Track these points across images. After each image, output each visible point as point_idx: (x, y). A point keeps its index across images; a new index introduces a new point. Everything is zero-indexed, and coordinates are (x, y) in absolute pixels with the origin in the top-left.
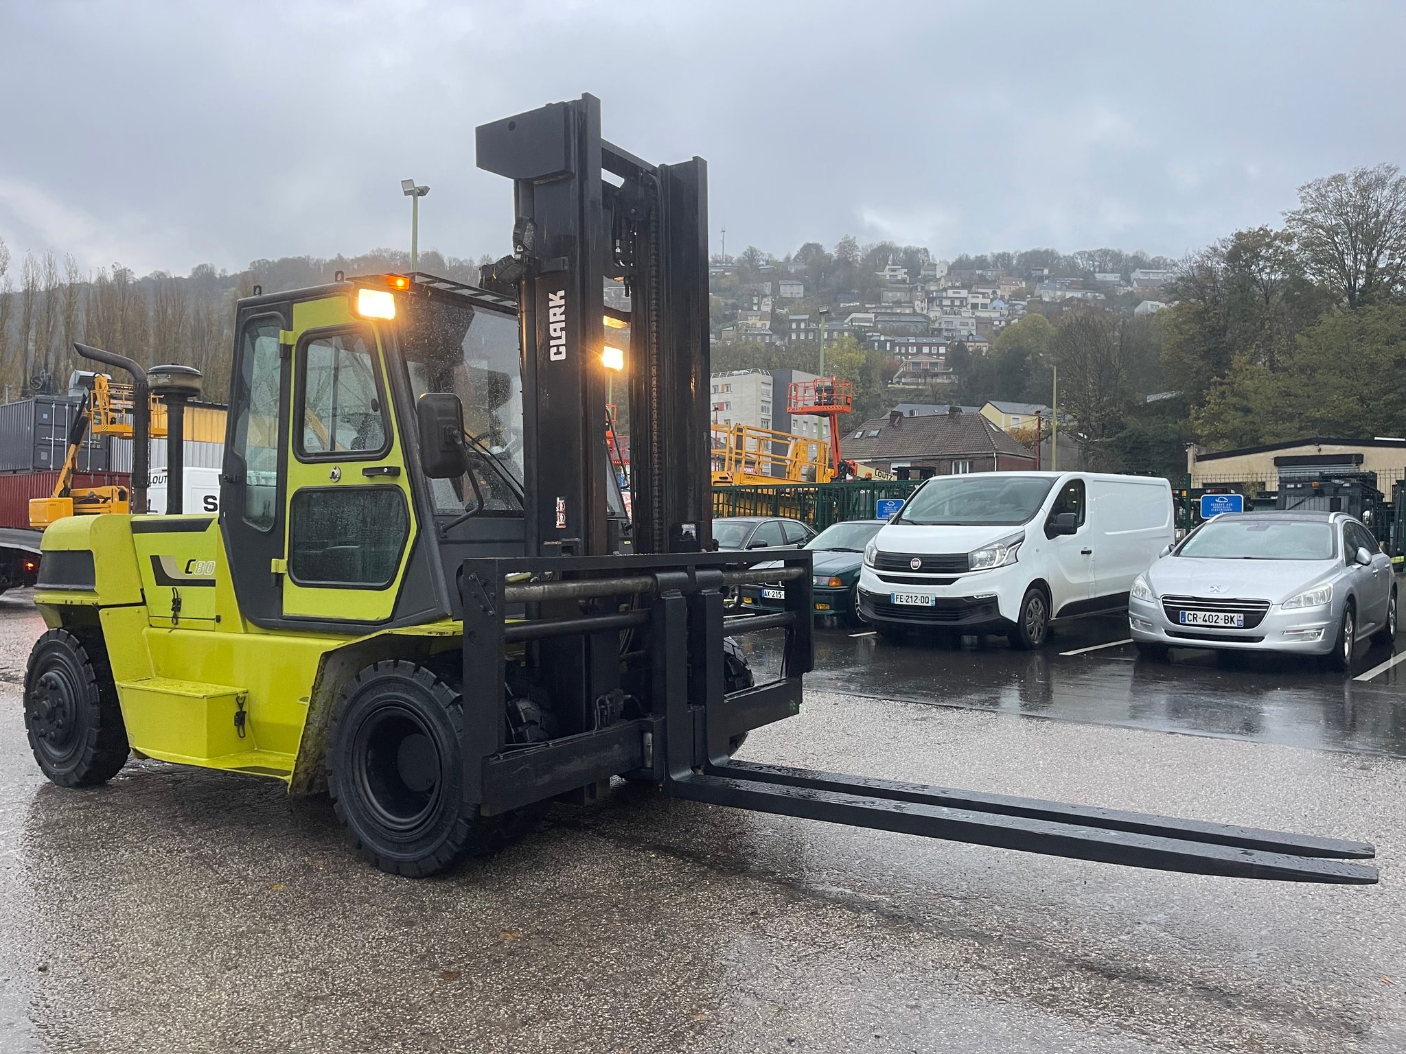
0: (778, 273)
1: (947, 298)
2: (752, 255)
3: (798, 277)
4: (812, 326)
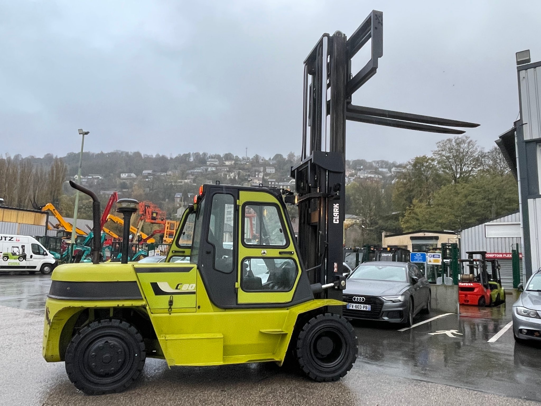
0: (266, 164)
2: (257, 157)
3: (273, 166)
4: (277, 183)
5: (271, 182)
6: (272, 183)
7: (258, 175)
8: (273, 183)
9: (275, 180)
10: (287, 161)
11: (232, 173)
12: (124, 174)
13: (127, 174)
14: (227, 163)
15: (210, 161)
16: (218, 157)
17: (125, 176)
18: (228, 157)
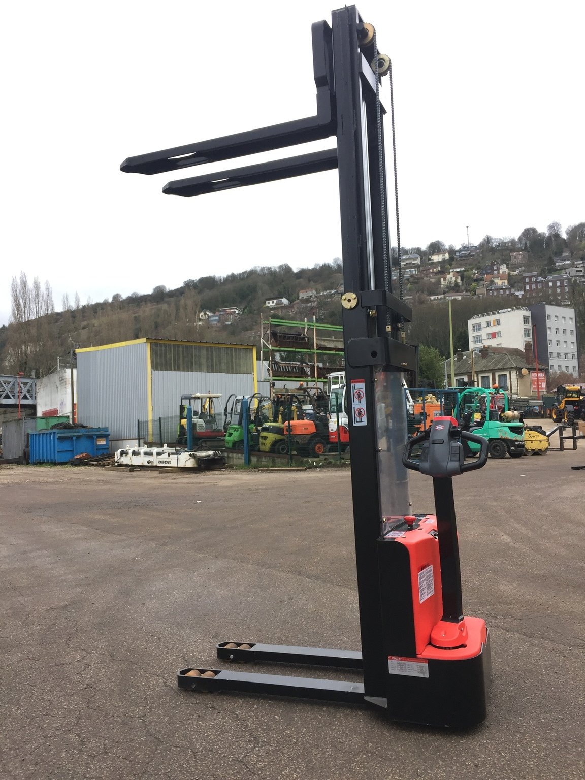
0: (508, 249)
4: (541, 279)
5: (530, 277)
7: (498, 270)
8: (533, 279)
9: (536, 273)
10: (550, 237)
11: (449, 274)
12: (271, 302)
13: (275, 301)
14: (436, 258)
15: (404, 260)
16: (418, 251)
17: (274, 304)
18: (436, 248)
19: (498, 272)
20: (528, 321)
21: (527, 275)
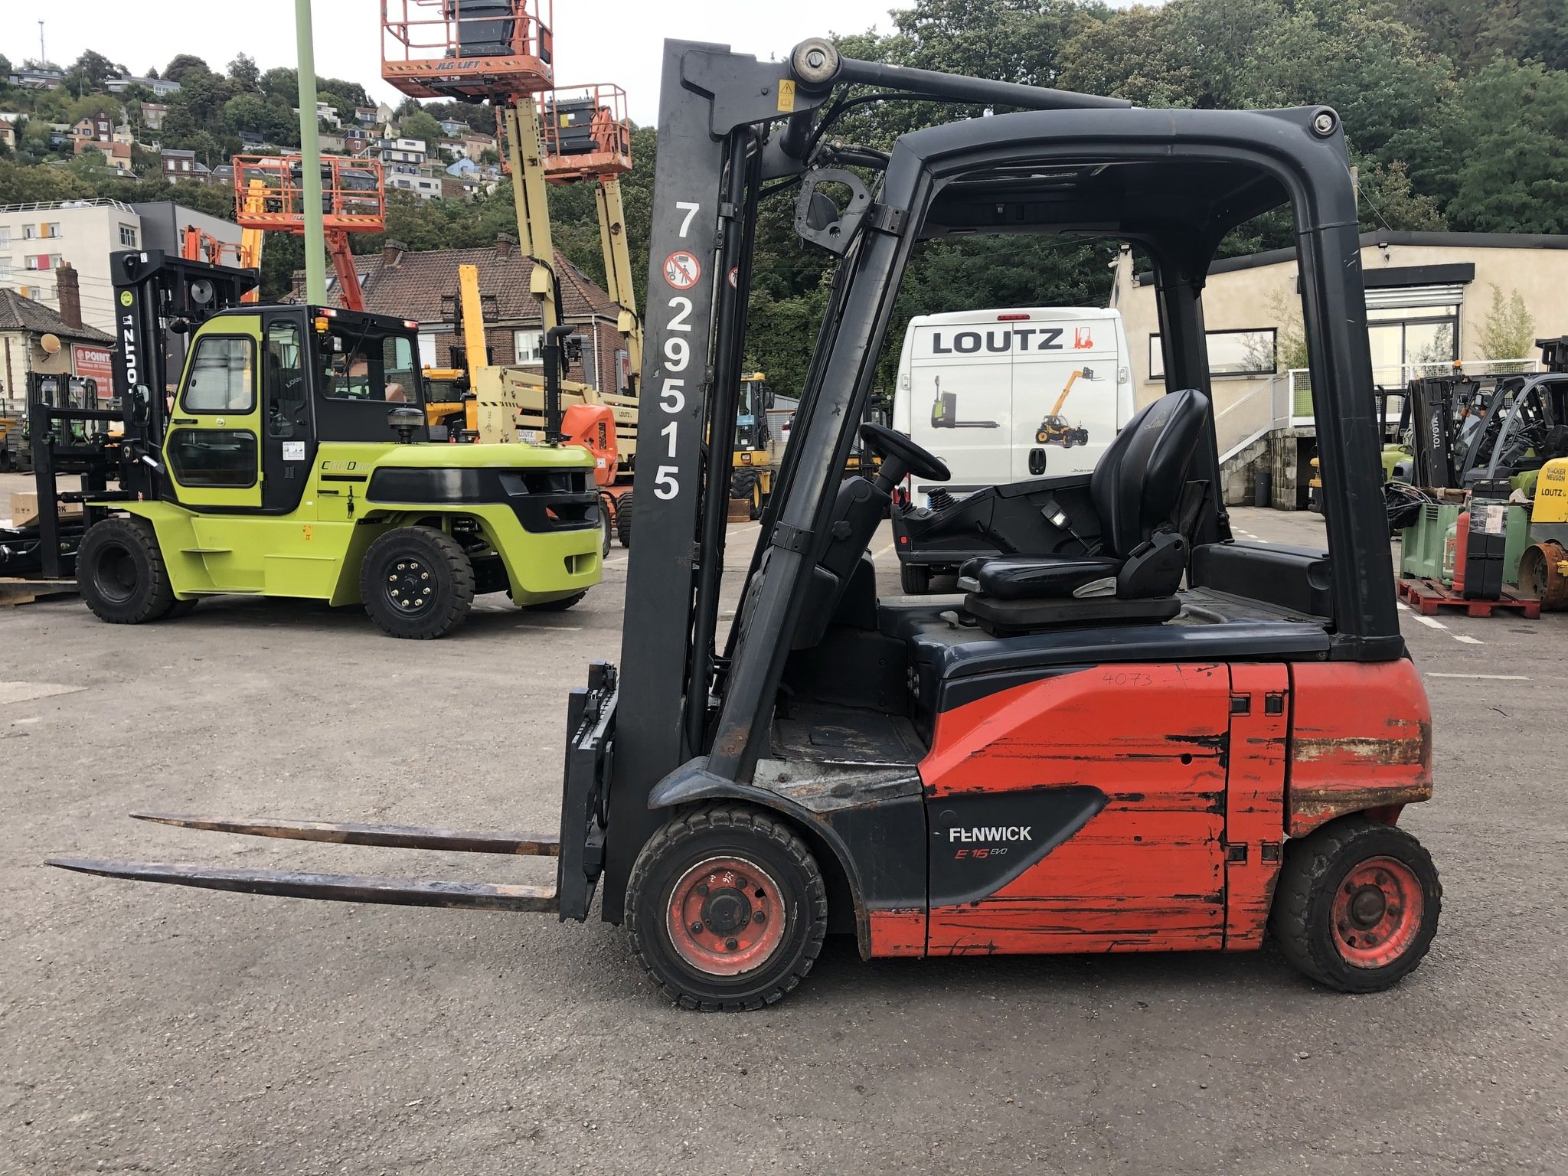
0: (137, 94)
1: (397, 150)
2: (93, 63)
4: (202, 167)
5: (178, 160)
6: (179, 166)
7: (110, 133)
9: (192, 153)
10: (231, 86)
19: (110, 138)
20: (133, 239)
21: (170, 154)
